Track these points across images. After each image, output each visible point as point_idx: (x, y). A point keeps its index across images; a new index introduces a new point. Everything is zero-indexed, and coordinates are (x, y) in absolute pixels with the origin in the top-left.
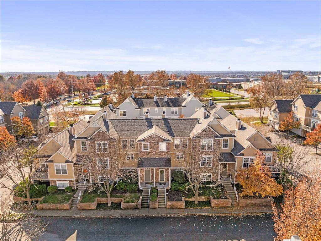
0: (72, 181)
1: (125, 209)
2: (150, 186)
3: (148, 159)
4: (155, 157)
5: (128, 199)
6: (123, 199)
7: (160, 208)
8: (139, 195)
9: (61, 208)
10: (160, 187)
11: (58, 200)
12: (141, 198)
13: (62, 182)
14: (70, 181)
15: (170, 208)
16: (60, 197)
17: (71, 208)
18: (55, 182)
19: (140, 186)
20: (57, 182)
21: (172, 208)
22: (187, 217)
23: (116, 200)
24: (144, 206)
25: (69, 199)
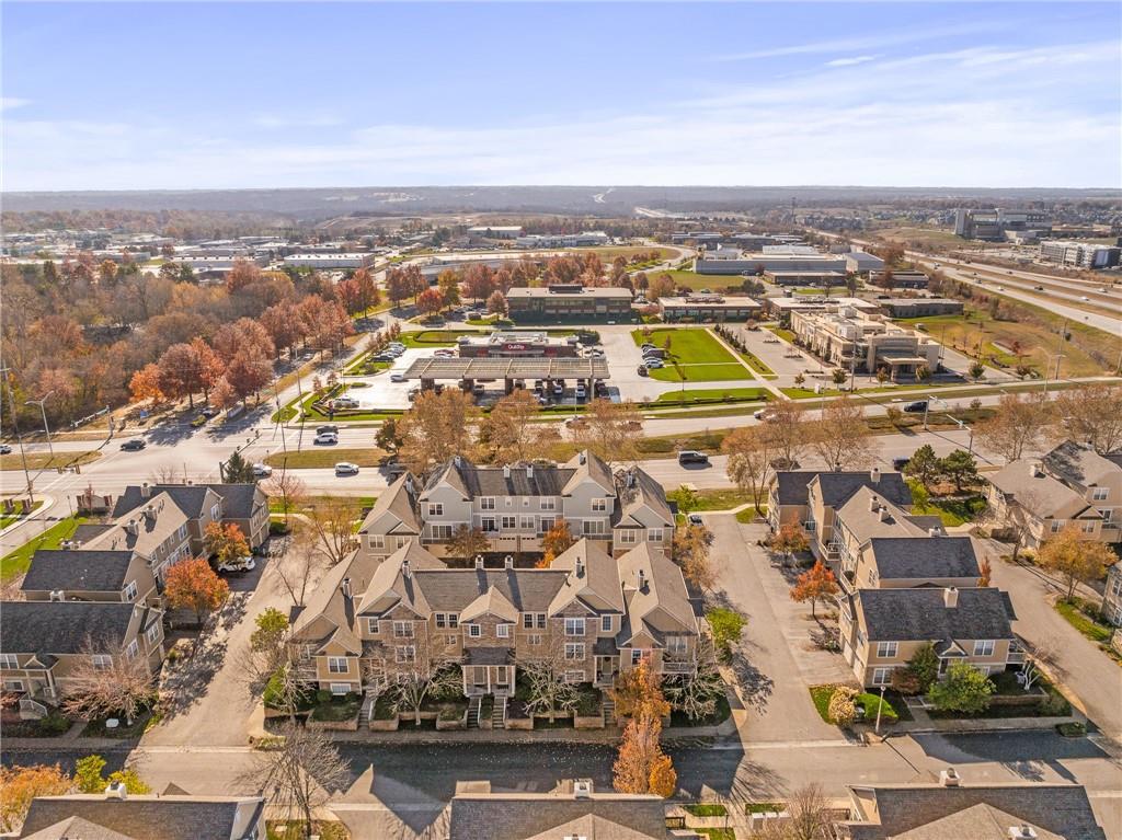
0: (357, 684)
1: (442, 730)
2: (481, 692)
3: (479, 649)
4: (490, 645)
5: (446, 715)
6: (439, 713)
7: (497, 728)
8: (464, 707)
9: (343, 728)
10: (498, 694)
11: (337, 716)
12: (466, 712)
13: (339, 686)
14: (352, 684)
15: (511, 730)
16: (340, 710)
17: (359, 727)
18: (329, 684)
19: (465, 692)
20: (331, 685)
21: (513, 729)
22: (535, 744)
23: (427, 715)
24: (471, 724)
25: (355, 714)
